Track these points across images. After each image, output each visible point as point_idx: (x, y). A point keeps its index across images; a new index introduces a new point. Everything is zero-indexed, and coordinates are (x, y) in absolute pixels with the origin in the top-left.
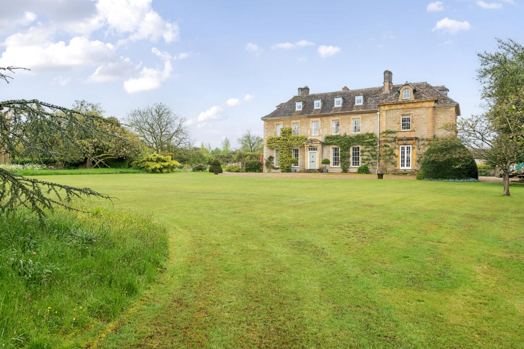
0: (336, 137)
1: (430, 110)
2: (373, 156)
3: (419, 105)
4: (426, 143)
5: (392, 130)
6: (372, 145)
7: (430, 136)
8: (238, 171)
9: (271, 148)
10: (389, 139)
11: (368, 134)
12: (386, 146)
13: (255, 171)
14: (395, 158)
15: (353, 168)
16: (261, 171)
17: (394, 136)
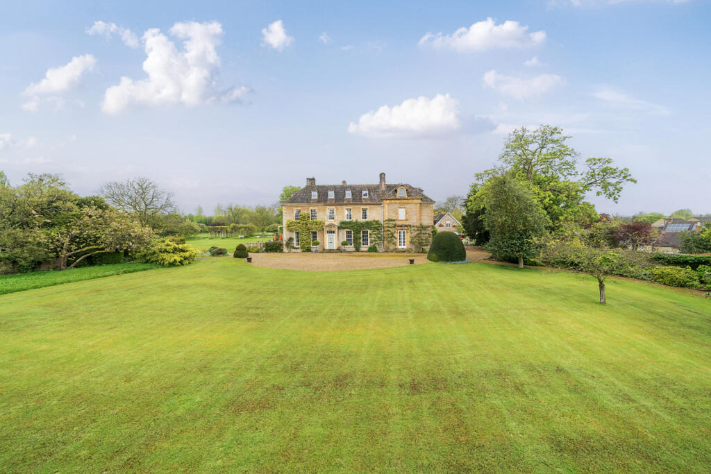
0: (350, 223)
1: (418, 205)
2: (379, 238)
3: (411, 201)
4: (416, 229)
5: (393, 219)
6: (378, 230)
7: (418, 224)
8: (257, 252)
9: (291, 231)
10: (391, 226)
11: (374, 221)
12: (388, 230)
13: (276, 252)
14: (395, 240)
15: (364, 248)
16: (281, 251)
17: (394, 223)
